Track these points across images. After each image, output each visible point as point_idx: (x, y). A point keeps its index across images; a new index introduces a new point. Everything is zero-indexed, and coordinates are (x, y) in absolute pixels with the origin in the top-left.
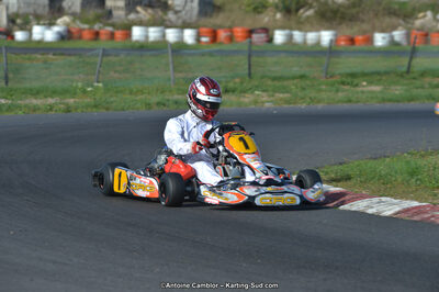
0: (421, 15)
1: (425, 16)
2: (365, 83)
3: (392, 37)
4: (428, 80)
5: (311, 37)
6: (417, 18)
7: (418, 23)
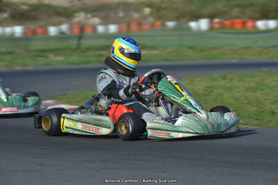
0: (77, 15)
1: (79, 16)
2: (51, 56)
3: (60, 29)
4: (91, 53)
5: (8, 30)
6: (74, 17)
7: (76, 20)
